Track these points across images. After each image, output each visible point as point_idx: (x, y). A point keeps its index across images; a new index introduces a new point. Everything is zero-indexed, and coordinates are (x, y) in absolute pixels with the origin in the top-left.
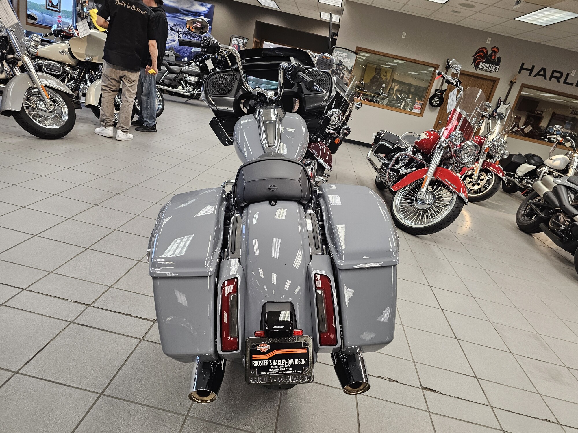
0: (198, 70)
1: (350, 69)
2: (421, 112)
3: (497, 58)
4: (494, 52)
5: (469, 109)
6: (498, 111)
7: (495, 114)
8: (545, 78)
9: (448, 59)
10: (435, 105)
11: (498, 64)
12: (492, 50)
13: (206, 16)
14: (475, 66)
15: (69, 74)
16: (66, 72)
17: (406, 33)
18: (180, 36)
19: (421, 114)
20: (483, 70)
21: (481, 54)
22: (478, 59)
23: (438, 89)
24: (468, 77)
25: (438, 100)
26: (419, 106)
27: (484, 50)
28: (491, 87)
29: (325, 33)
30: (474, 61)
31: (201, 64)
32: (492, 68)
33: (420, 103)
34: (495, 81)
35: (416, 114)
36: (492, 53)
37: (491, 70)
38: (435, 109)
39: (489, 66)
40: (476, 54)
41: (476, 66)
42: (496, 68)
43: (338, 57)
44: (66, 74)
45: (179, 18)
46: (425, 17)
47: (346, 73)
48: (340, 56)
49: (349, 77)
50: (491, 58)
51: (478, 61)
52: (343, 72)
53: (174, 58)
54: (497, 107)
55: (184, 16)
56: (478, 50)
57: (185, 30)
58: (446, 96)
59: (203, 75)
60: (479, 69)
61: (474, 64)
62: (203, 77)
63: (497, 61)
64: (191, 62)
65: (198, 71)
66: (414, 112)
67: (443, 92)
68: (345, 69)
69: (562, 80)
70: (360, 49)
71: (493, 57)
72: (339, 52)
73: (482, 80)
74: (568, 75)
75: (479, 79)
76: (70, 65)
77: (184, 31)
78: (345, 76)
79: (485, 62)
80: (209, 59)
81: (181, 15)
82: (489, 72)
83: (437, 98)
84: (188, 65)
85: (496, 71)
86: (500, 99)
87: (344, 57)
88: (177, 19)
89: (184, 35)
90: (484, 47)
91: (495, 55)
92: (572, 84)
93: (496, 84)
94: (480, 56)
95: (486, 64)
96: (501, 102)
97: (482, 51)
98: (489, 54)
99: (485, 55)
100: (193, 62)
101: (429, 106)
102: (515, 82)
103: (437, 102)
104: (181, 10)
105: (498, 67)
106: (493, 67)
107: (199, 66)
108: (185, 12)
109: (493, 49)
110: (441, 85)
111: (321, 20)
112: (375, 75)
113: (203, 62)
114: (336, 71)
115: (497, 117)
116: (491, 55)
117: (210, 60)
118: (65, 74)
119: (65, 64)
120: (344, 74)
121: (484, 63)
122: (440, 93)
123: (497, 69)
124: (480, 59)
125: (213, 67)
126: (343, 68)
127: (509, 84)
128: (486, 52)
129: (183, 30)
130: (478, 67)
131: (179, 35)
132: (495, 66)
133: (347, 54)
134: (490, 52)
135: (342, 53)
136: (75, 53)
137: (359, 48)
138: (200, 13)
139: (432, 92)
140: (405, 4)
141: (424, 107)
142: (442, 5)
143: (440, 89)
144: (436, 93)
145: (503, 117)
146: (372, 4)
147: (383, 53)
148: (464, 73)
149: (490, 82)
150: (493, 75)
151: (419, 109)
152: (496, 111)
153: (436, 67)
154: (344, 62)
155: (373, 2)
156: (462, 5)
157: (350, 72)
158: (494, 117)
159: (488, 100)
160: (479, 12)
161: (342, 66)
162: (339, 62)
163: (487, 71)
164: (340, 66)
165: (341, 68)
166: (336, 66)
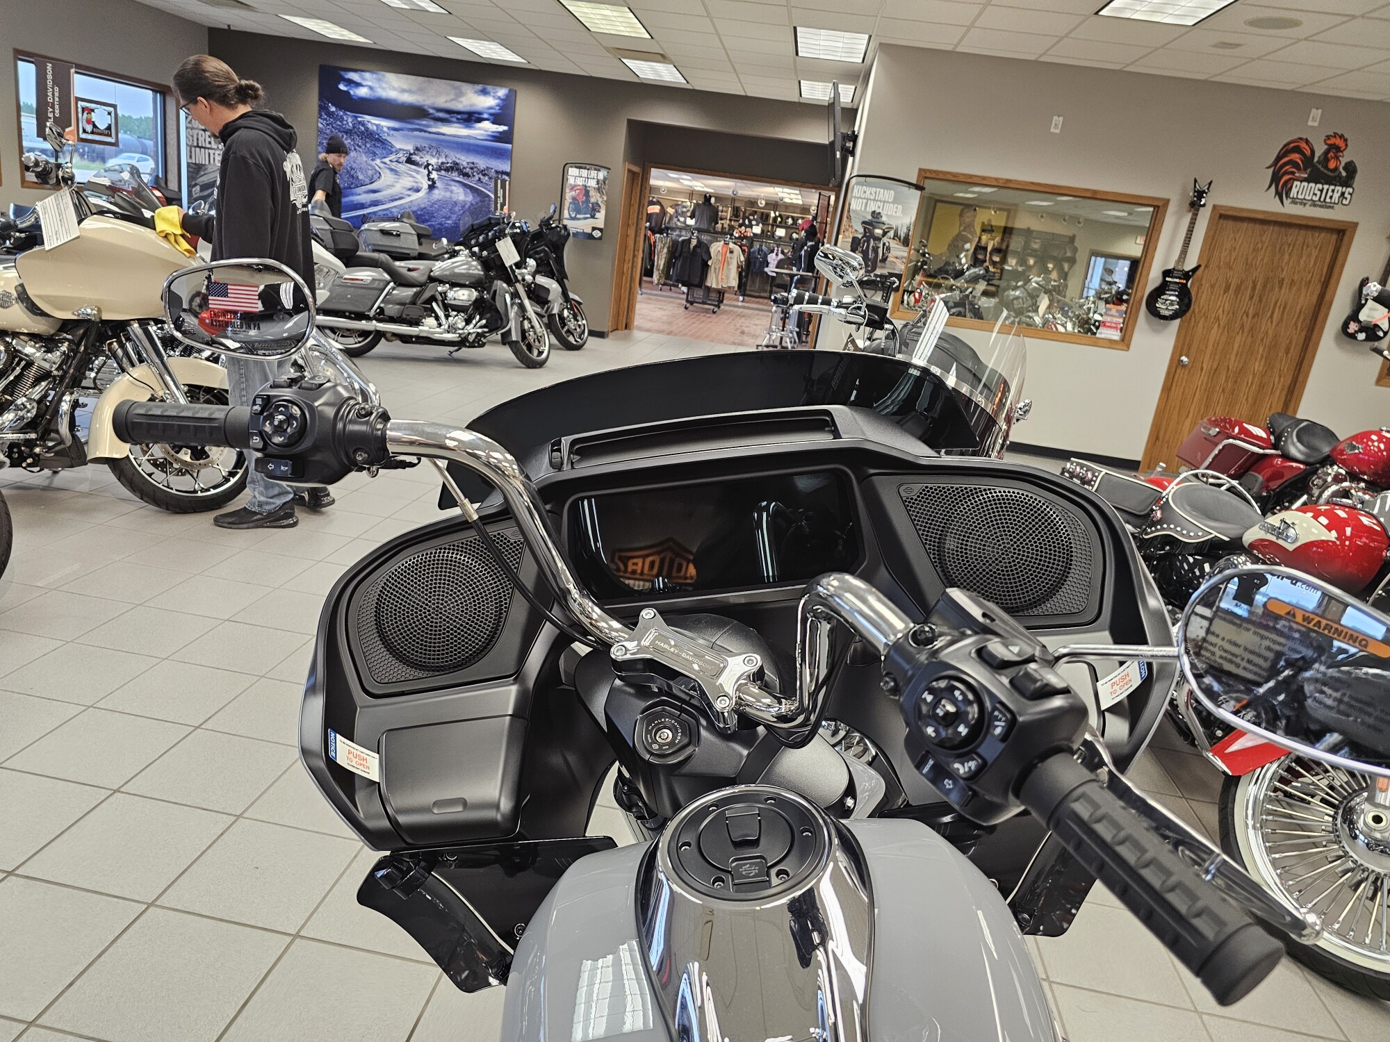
0: (476, 269)
1: (902, 232)
2: (1123, 340)
3: (1343, 164)
4: (1334, 149)
5: (1272, 316)
6: (1363, 316)
7: (1353, 327)
9: (1196, 181)
10: (1167, 313)
11: (1347, 182)
12: (1326, 144)
13: (496, 119)
14: (1279, 194)
15: (30, 364)
16: (21, 360)
17: (1061, 119)
18: (432, 176)
19: (1125, 341)
20: (1303, 203)
21: (1296, 157)
22: (1286, 173)
23: (1171, 267)
24: (1258, 226)
25: (1173, 298)
26: (1115, 320)
28: (1331, 248)
29: (818, 134)
30: (1275, 179)
31: (485, 253)
32: (1330, 193)
33: (1117, 311)
34: (1342, 234)
35: (1111, 344)
36: (1326, 153)
37: (1328, 200)
38: (1165, 327)
39: (1321, 191)
40: (1278, 158)
41: (1282, 192)
42: (1343, 194)
43: (866, 204)
44: (23, 363)
45: (425, 131)
46: (1118, 67)
47: (894, 245)
48: (874, 200)
49: (905, 254)
50: (1326, 167)
51: (1286, 177)
52: (884, 244)
53: (415, 238)
54: (1358, 309)
55: (440, 123)
56: (1285, 145)
57: (444, 160)
58: (1197, 284)
59: (491, 280)
60: (1290, 200)
61: (1273, 186)
62: (490, 287)
63: (1344, 174)
64: (457, 248)
65: (476, 272)
66: (1103, 336)
67: (1187, 275)
68: (891, 234)
70: (928, 175)
71: (1332, 165)
72: (868, 190)
73: (1303, 232)
75: (1291, 230)
76: (34, 337)
77: (442, 163)
78: (893, 253)
79: (1308, 180)
80: (505, 236)
81: (432, 123)
82: (1321, 206)
83: (1170, 295)
84: (449, 258)
85: (1344, 202)
86: (1364, 282)
87: (884, 202)
88: (423, 134)
89: (443, 173)
90: (1301, 139)
91: (1337, 158)
93: (1346, 239)
94: (1293, 163)
95: (1312, 185)
97: (1297, 150)
98: (1318, 154)
99: (1308, 160)
100: (462, 248)
101: (1147, 319)
103: (1172, 304)
104: (431, 111)
105: (1350, 190)
106: (1333, 191)
107: (479, 258)
108: (441, 115)
109: (1329, 142)
110: (1180, 257)
111: (802, 101)
112: (960, 233)
113: (490, 245)
115: (1361, 336)
116: (1325, 159)
117: (509, 238)
118: (18, 364)
119: (15, 335)
120: (888, 249)
121: (1305, 184)
122: (1180, 278)
123: (1346, 195)
124: (1293, 173)
125: (518, 259)
126: (885, 234)
128: (1308, 153)
129: (440, 161)
130: (1287, 196)
131: (428, 175)
132: (1340, 188)
133: (892, 192)
134: (1320, 149)
135: (879, 190)
136: (39, 297)
137: (925, 171)
138: (480, 113)
139: (1153, 278)
140: (1062, 38)
141: (1131, 321)
142: (1188, 29)
143: (1180, 268)
144: (1167, 279)
145: (1381, 334)
146: (956, 46)
147: (996, 179)
148: (1245, 215)
149: (1329, 235)
150: (1337, 215)
151: (1116, 328)
152: (1354, 317)
153: (1158, 207)
154: (887, 215)
155: (961, 40)
156: (1255, 23)
157: (906, 242)
158: (1353, 336)
159: (1326, 287)
160: (1306, 39)
161: (881, 225)
162: (870, 218)
163: (1315, 205)
164: (874, 227)
165: (878, 232)
166: (865, 228)
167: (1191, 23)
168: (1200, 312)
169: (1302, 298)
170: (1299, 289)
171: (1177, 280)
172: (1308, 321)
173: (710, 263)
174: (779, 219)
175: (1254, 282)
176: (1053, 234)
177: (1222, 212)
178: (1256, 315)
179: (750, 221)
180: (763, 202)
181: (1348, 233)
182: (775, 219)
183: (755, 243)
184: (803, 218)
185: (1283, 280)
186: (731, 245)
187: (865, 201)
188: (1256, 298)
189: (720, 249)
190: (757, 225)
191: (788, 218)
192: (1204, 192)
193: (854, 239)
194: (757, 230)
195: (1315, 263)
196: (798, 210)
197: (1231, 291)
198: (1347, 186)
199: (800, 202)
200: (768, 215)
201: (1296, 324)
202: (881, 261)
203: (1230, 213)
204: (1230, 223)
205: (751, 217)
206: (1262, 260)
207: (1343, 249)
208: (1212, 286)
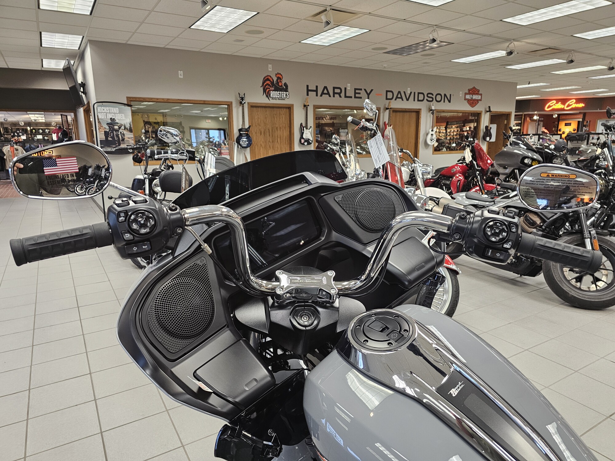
1: (128, 126)
2: (231, 159)
3: (283, 84)
4: (279, 79)
5: (278, 142)
6: (304, 137)
7: (303, 141)
8: (330, 96)
9: (239, 94)
10: (244, 146)
11: (286, 90)
12: (276, 77)
14: (267, 96)
17: (182, 72)
20: (275, 99)
21: (268, 82)
22: (267, 88)
23: (241, 128)
24: (264, 109)
25: (245, 139)
26: (225, 151)
27: (269, 78)
28: (288, 114)
30: (264, 91)
32: (282, 95)
33: (226, 148)
34: (289, 108)
36: (277, 80)
37: (282, 97)
39: (280, 94)
40: (263, 83)
41: (268, 96)
42: (286, 94)
43: (106, 115)
46: (198, 50)
47: (125, 132)
48: (110, 113)
49: (132, 136)
51: (267, 90)
52: (121, 133)
54: (302, 134)
56: (264, 78)
58: (251, 133)
60: (271, 98)
61: (265, 93)
63: (285, 87)
67: (247, 130)
68: (123, 127)
69: (343, 95)
70: (131, 99)
71: (280, 84)
72: (105, 109)
73: (278, 109)
74: (345, 89)
75: (275, 109)
78: (126, 136)
79: (274, 90)
82: (281, 100)
83: (244, 138)
85: (288, 97)
86: (301, 125)
87: (115, 113)
90: (268, 75)
91: (281, 82)
92: (351, 97)
93: (292, 110)
94: (267, 84)
95: (276, 92)
96: (303, 127)
97: (268, 80)
98: (275, 81)
99: (272, 83)
101: (238, 149)
102: (308, 105)
103: (245, 142)
105: (288, 93)
106: (283, 94)
109: (277, 76)
110: (243, 123)
114: (111, 133)
115: (306, 144)
116: (278, 83)
120: (124, 134)
121: (274, 92)
122: (246, 132)
123: (287, 95)
124: (269, 88)
126: (120, 128)
127: (304, 108)
128: (272, 80)
130: (270, 97)
132: (284, 92)
133: (117, 108)
134: (275, 79)
135: (110, 108)
137: (130, 98)
139: (236, 133)
140: (175, 38)
141: (232, 152)
142: (225, 34)
143: (243, 127)
144: (241, 132)
145: (311, 142)
146: (127, 41)
147: (163, 99)
148: (259, 105)
149: (286, 110)
150: (286, 102)
151: (227, 154)
152: (302, 137)
153: (229, 105)
154: (118, 119)
155: (129, 39)
156: (248, 32)
157: (131, 130)
158: (303, 144)
159: (291, 128)
160: (265, 38)
161: (117, 124)
162: (110, 121)
163: (279, 99)
164: (114, 126)
165: (116, 127)
166: (109, 126)
167: (226, 32)
168: (255, 143)
169: (285, 134)
170: (283, 130)
171: (244, 132)
172: (289, 141)
173: (5, 157)
174: (34, 131)
175: (268, 129)
176: (173, 123)
177: (251, 105)
178: (273, 141)
179: (18, 134)
180: (23, 123)
181: (292, 108)
182: (31, 130)
183: (26, 144)
184: (48, 129)
185: (277, 127)
186: (15, 147)
187: (105, 114)
188: (271, 135)
189: (9, 149)
190: (23, 135)
191: (39, 129)
192: (243, 98)
193: (105, 132)
194: (24, 137)
195: (285, 120)
196: (44, 125)
197: (262, 134)
198: (287, 91)
199: (44, 121)
200: (26, 130)
201: (285, 143)
202: (122, 141)
203: (253, 105)
204: (255, 109)
205: (18, 132)
206: (269, 121)
207: (292, 114)
208: (256, 133)
